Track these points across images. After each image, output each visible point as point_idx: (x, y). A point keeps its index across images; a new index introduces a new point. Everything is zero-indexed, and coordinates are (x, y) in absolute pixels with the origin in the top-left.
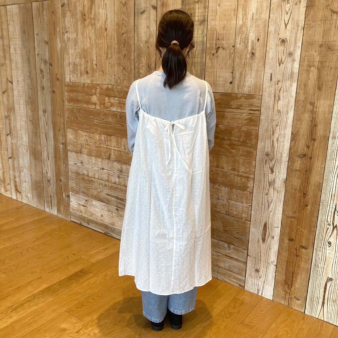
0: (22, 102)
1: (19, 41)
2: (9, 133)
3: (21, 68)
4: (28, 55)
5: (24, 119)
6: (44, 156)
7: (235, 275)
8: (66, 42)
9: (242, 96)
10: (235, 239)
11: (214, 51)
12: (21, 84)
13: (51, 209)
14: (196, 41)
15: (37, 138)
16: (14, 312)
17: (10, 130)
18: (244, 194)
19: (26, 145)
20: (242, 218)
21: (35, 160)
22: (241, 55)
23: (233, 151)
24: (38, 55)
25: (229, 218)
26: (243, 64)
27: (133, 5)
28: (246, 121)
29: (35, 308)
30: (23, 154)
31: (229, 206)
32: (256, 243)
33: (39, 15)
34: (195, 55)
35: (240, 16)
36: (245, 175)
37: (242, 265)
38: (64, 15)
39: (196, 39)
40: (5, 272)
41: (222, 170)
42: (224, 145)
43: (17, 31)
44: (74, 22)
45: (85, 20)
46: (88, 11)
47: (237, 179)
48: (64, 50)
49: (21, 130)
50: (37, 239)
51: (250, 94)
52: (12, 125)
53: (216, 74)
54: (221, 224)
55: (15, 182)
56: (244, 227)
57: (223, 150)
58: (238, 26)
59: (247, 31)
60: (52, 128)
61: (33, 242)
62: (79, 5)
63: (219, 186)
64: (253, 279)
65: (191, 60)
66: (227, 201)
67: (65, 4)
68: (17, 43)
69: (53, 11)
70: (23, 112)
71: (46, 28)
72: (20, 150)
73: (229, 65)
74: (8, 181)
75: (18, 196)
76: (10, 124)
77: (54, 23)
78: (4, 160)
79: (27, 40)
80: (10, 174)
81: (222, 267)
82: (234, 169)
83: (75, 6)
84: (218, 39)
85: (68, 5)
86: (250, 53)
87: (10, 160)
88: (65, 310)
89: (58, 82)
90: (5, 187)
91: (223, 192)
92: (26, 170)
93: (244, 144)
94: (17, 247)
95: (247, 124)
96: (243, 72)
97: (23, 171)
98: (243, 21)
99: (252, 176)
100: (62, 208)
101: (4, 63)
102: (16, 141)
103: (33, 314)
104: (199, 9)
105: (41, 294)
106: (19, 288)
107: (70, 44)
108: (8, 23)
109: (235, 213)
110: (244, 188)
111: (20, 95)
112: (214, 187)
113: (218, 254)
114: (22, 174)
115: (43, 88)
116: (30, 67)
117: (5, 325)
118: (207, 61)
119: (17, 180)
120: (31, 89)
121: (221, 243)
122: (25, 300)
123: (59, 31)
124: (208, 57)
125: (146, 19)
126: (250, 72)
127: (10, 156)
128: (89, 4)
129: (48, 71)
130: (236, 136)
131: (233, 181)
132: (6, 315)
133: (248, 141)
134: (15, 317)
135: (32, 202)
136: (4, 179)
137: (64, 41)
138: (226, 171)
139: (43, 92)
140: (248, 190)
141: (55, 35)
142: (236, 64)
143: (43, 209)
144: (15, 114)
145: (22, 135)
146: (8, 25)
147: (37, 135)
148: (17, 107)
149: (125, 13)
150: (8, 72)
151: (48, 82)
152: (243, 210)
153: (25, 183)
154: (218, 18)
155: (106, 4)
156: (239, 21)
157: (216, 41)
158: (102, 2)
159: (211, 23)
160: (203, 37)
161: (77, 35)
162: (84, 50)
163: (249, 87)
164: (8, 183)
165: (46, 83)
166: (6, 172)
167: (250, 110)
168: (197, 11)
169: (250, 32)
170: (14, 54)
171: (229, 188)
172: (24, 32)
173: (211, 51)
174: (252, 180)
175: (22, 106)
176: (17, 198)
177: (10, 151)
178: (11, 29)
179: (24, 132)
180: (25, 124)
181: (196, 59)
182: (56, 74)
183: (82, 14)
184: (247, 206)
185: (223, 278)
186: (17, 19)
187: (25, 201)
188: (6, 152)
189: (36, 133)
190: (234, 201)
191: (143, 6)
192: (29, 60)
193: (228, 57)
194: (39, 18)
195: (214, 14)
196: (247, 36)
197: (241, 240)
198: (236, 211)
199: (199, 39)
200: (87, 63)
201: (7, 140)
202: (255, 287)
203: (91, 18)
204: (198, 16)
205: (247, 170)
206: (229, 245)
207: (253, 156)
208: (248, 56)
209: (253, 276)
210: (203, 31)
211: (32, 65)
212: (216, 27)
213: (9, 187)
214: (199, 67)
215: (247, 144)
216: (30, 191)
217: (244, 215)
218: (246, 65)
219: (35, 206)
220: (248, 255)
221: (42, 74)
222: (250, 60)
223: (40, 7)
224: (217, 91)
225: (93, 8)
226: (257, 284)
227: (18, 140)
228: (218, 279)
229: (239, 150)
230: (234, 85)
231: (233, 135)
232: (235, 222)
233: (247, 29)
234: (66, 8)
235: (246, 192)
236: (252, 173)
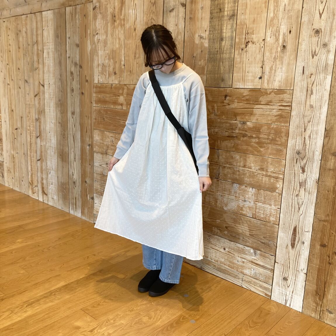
0: (52, 104)
1: (52, 45)
2: (38, 135)
3: (52, 72)
4: (60, 58)
5: (53, 121)
6: (71, 158)
7: (261, 283)
8: (96, 44)
9: (272, 91)
10: (262, 244)
11: (243, 46)
12: (53, 87)
13: (75, 211)
14: (225, 36)
15: (65, 139)
16: (30, 306)
17: (40, 132)
18: (272, 196)
19: (54, 147)
20: (269, 222)
21: (62, 161)
22: (271, 49)
23: (261, 149)
24: (69, 57)
25: (255, 222)
26: (274, 58)
27: (162, 3)
28: (275, 118)
29: (51, 304)
30: (51, 156)
31: (256, 208)
32: (285, 249)
33: (72, 19)
34: (223, 50)
35: (271, 7)
36: (274, 175)
37: (269, 272)
38: (95, 18)
39: (224, 34)
40: (25, 268)
41: (250, 170)
42: (252, 143)
43: (51, 36)
44: (104, 24)
45: (115, 21)
46: (118, 12)
47: (265, 179)
48: (94, 51)
49: (50, 132)
50: (59, 239)
51: (280, 89)
52: (42, 128)
53: (244, 69)
54: (247, 228)
55: (42, 184)
56: (272, 232)
57: (250, 148)
58: (269, 19)
59: (279, 23)
60: (79, 129)
61: (55, 241)
62: (110, 7)
63: (246, 187)
64: (281, 288)
65: (220, 56)
66: (254, 203)
67: (97, 6)
68: (51, 47)
69: (85, 14)
70: (53, 114)
71: (77, 31)
72: (49, 152)
73: (258, 60)
74: (35, 183)
75: (45, 198)
76: (40, 126)
77: (86, 26)
78: (33, 162)
79: (60, 43)
80: (38, 176)
81: (247, 274)
82: (262, 169)
83: (106, 9)
84: (248, 33)
85: (100, 7)
86: (281, 46)
87: (39, 162)
88: (81, 308)
89: (86, 84)
90: (32, 189)
91: (250, 193)
92: (53, 172)
93: (273, 141)
94: (39, 245)
95: (277, 121)
96: (274, 66)
97: (50, 173)
98: (274, 13)
99: (281, 176)
100: (86, 211)
101: (37, 66)
102: (45, 143)
103: (49, 310)
104: (228, 3)
105: (58, 291)
106: (36, 284)
107: (100, 46)
108: (43, 29)
109: (262, 216)
110: (273, 189)
111: (50, 97)
112: (240, 189)
113: (243, 260)
114: (50, 176)
115: (72, 90)
116: (61, 69)
117: (19, 319)
118: (236, 56)
119: (45, 181)
120: (61, 91)
121: (247, 249)
122: (41, 296)
123: (90, 34)
124: (236, 52)
125: (175, 17)
126: (281, 66)
127: (38, 158)
128: (120, 5)
129: (78, 73)
130: (264, 133)
131: (261, 181)
132: (21, 309)
133: (277, 139)
134: (30, 312)
135: (58, 204)
136: (32, 181)
137: (94, 43)
138: (254, 171)
139: (73, 94)
140: (277, 191)
141: (85, 37)
142: (266, 58)
143: (67, 211)
144: (45, 117)
145: (51, 137)
146: (43, 30)
147: (65, 136)
148: (47, 109)
149: (154, 12)
150: (41, 76)
151: (77, 84)
152: (271, 213)
153: (52, 185)
154: (248, 11)
155: (136, 4)
156: (270, 13)
157: (245, 35)
158: (132, 2)
159: (241, 18)
160: (232, 32)
161: (107, 36)
162: (113, 51)
163: (280, 82)
164: (36, 185)
165: (75, 85)
166: (35, 175)
167: (280, 106)
168: (226, 6)
169: (281, 25)
170: (47, 58)
171: (256, 189)
172: (57, 36)
173: (240, 46)
174: (281, 181)
175: (52, 109)
176: (43, 200)
177: (39, 153)
178: (45, 33)
179: (53, 134)
180: (54, 126)
181: (224, 55)
182: (86, 76)
183: (112, 15)
184: (275, 208)
185: (248, 286)
186: (51, 25)
187: (51, 203)
188: (35, 154)
189: (64, 135)
190: (261, 203)
191: (172, 4)
192: (60, 63)
193: (258, 51)
194: (72, 22)
195: (244, 7)
196: (278, 28)
197: (269, 245)
198: (263, 213)
199: (228, 34)
200: (115, 64)
201: (36, 142)
202: (283, 297)
203: (120, 19)
204: (227, 11)
205: (277, 169)
206: (255, 251)
207: (282, 154)
208: (279, 49)
209: (281, 285)
210: (232, 26)
211: (63, 68)
212: (246, 21)
213: (37, 188)
214: (227, 63)
215: (277, 142)
216: (56, 193)
217: (272, 219)
218: (277, 59)
219: (60, 208)
220: (275, 262)
221: (72, 76)
222: (281, 53)
223: (73, 11)
224: (245, 86)
225: (123, 9)
226: (285, 294)
227: (47, 142)
228: (243, 287)
229: (268, 148)
230: (264, 81)
231: (261, 133)
232: (262, 226)
233: (278, 21)
234: (97, 10)
235: (274, 194)
236: (281, 173)
